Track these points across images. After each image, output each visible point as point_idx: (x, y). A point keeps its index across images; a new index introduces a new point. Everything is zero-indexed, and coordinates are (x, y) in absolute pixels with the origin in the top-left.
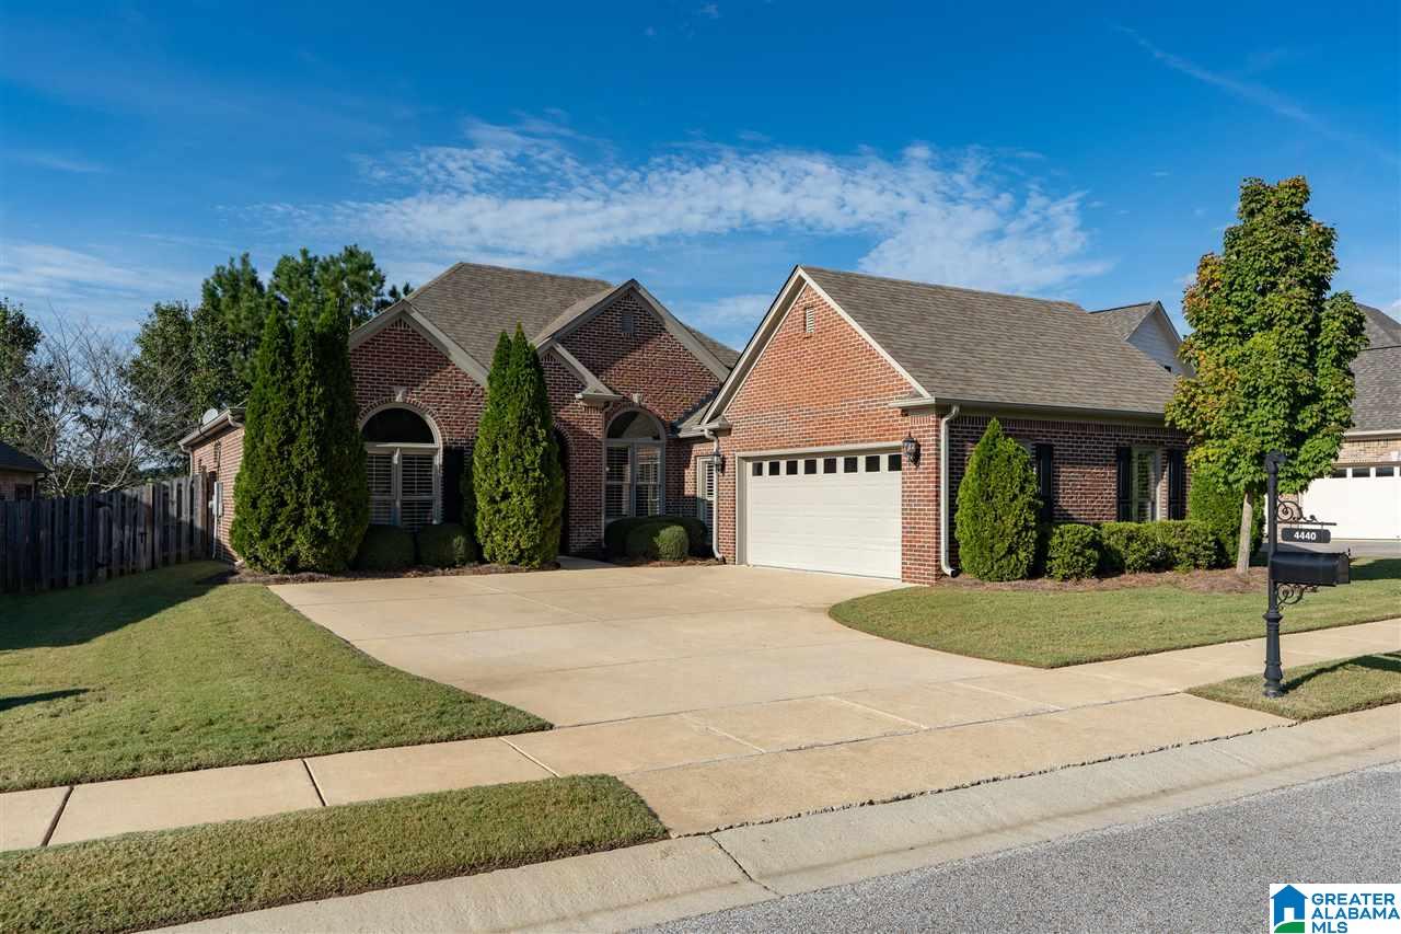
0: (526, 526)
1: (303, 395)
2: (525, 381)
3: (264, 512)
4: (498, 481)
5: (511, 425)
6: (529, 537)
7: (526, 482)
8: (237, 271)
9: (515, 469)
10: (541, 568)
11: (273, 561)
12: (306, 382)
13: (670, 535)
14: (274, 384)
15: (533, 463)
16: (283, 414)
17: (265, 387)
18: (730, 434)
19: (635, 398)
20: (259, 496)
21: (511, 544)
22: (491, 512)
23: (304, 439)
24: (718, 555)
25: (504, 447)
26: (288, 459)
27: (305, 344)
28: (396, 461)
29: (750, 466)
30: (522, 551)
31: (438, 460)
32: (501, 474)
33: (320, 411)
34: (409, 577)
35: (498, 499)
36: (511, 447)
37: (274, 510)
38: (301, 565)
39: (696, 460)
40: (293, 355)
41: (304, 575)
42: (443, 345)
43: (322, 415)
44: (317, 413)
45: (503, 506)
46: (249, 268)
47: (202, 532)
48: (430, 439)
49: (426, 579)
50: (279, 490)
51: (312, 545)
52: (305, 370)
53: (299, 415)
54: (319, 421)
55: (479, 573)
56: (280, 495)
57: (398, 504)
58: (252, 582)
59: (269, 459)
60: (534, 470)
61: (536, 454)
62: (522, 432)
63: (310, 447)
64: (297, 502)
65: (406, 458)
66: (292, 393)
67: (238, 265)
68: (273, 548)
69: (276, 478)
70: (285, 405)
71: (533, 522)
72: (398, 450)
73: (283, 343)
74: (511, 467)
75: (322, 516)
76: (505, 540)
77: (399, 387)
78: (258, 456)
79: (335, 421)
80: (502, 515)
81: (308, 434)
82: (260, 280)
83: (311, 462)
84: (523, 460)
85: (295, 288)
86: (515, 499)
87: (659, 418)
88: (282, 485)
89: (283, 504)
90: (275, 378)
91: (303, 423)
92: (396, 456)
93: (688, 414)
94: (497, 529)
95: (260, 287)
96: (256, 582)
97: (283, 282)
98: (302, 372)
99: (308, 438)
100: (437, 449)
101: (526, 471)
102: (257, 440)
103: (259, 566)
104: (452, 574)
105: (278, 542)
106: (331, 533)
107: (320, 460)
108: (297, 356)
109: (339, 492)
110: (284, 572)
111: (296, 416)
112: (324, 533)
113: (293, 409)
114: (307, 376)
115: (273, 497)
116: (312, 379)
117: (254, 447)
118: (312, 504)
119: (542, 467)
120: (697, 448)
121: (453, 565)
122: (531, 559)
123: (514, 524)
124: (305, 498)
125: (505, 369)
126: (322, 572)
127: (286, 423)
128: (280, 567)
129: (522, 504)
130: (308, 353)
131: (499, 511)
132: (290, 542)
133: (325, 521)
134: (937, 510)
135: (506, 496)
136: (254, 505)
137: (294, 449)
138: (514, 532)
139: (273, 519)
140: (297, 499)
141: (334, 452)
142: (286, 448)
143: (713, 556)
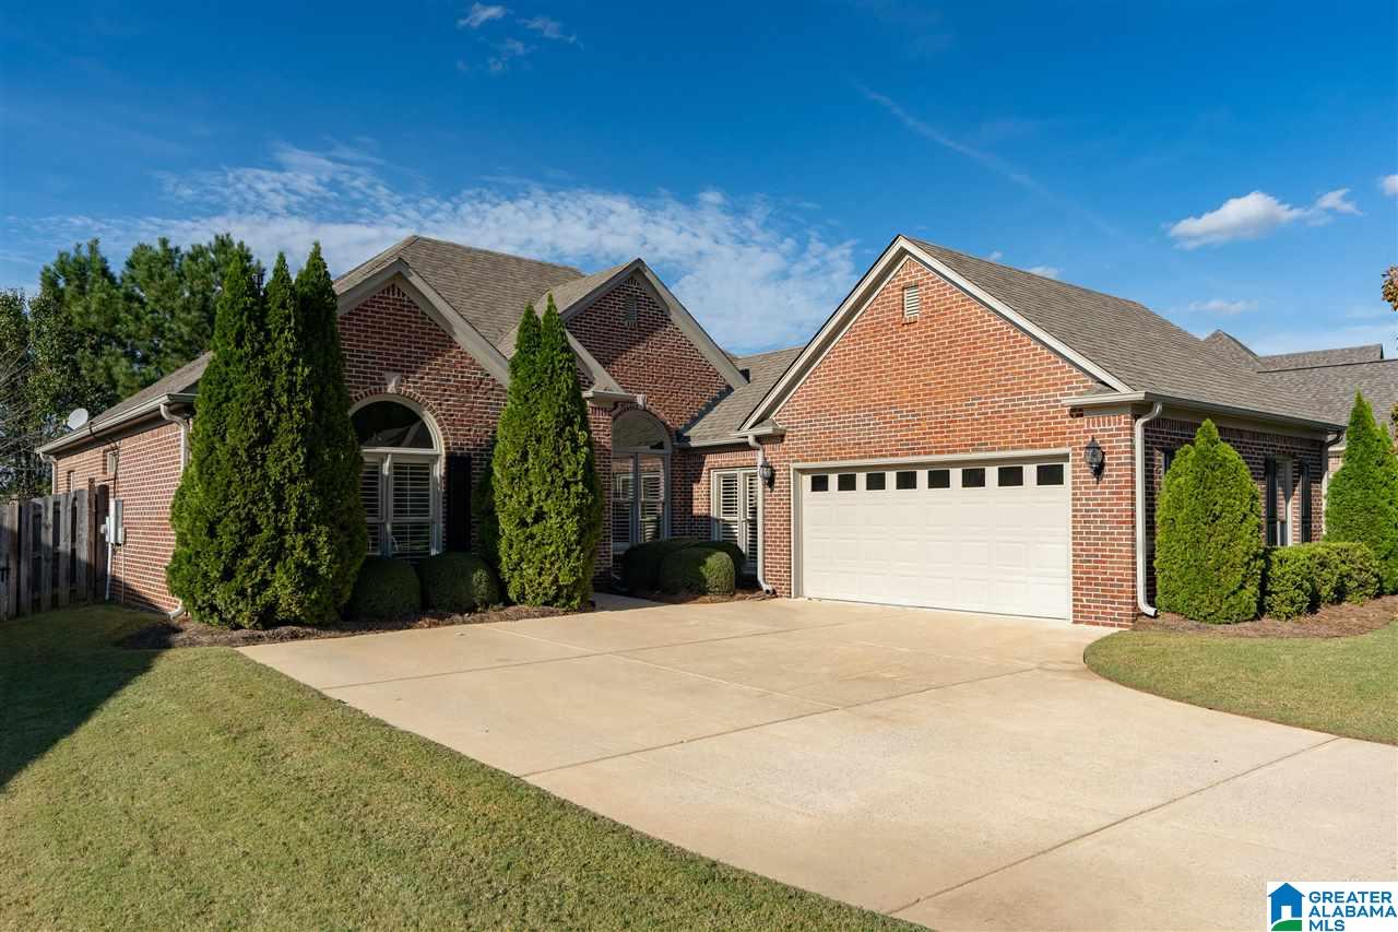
0: (567, 556)
1: (282, 378)
2: (562, 368)
3: (227, 542)
4: (530, 496)
5: (546, 425)
6: (570, 570)
7: (567, 499)
8: (85, 260)
9: (553, 482)
10: (581, 610)
11: (239, 611)
12: (287, 359)
13: (717, 563)
14: (240, 360)
15: (575, 474)
16: (254, 403)
17: (227, 364)
18: (782, 441)
19: (640, 399)
20: (219, 520)
21: (547, 580)
22: (522, 537)
23: (285, 439)
24: (765, 587)
25: (537, 453)
26: (262, 466)
27: (283, 306)
28: (386, 472)
29: (807, 480)
30: (560, 588)
31: (439, 470)
32: (535, 489)
33: (306, 399)
34: (421, 627)
35: (529, 520)
36: (546, 453)
37: (242, 539)
38: (280, 616)
39: (709, 473)
40: (267, 321)
41: (284, 630)
42: (447, 322)
43: (309, 404)
44: (302, 402)
45: (535, 529)
46: (98, 257)
47: (89, 565)
48: (428, 443)
49: (443, 630)
50: (250, 510)
51: (298, 588)
52: (285, 342)
53: (278, 405)
54: (305, 413)
55: (508, 618)
56: (251, 518)
57: (389, 527)
58: (210, 644)
59: (235, 466)
60: (576, 483)
61: (578, 464)
62: (559, 435)
63: (294, 449)
64: (276, 528)
65: (398, 468)
66: (267, 373)
67: (85, 252)
68: (242, 593)
69: (245, 494)
70: (259, 388)
71: (574, 550)
72: (385, 457)
73: (253, 304)
74: (549, 479)
75: (311, 547)
76: (540, 574)
77: (392, 374)
78: (218, 462)
79: (325, 414)
80: (535, 542)
81: (291, 431)
82: (111, 270)
83: (296, 471)
84: (562, 470)
85: (157, 278)
86: (553, 521)
87: (664, 424)
88: (254, 503)
89: (255, 529)
90: (240, 352)
91: (284, 416)
92: (386, 465)
93: (695, 420)
94: (530, 561)
95: (112, 279)
96: (215, 642)
97: (141, 274)
98: (280, 343)
99: (291, 437)
100: (437, 456)
101: (567, 485)
102: (215, 439)
103: (216, 619)
104: (475, 622)
105: (248, 584)
106: (323, 570)
107: (307, 469)
108: (273, 320)
109: (331, 513)
110: (255, 627)
111: (274, 406)
112: (312, 571)
113: (269, 394)
114: (287, 350)
115: (241, 521)
116: (295, 354)
117: (212, 449)
118: (297, 530)
119: (584, 480)
120: (710, 459)
121: (472, 609)
122: (570, 598)
123: (553, 554)
124: (287, 521)
125: (534, 353)
126: (309, 625)
127: (259, 415)
128: (250, 619)
129: (561, 527)
130: (288, 318)
131: (532, 537)
132: (265, 584)
133: (314, 554)
134: (1133, 534)
135: (540, 516)
136: (212, 533)
137: (271, 451)
138: (552, 564)
139: (240, 551)
140: (276, 521)
141: (326, 457)
142: (259, 450)
143: (759, 588)
